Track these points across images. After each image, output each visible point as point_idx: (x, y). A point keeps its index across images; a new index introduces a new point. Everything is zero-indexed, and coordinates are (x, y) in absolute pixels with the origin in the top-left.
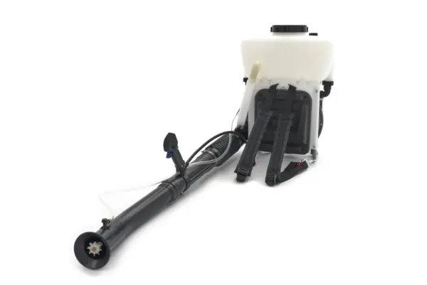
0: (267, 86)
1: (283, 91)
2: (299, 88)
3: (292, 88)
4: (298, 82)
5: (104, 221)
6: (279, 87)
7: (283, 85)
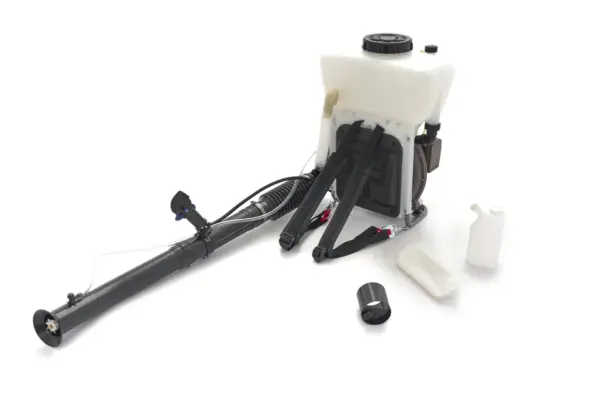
0: (350, 121)
1: (368, 130)
2: (389, 130)
3: (379, 129)
4: (388, 122)
5: (71, 297)
6: (365, 125)
7: (370, 123)
